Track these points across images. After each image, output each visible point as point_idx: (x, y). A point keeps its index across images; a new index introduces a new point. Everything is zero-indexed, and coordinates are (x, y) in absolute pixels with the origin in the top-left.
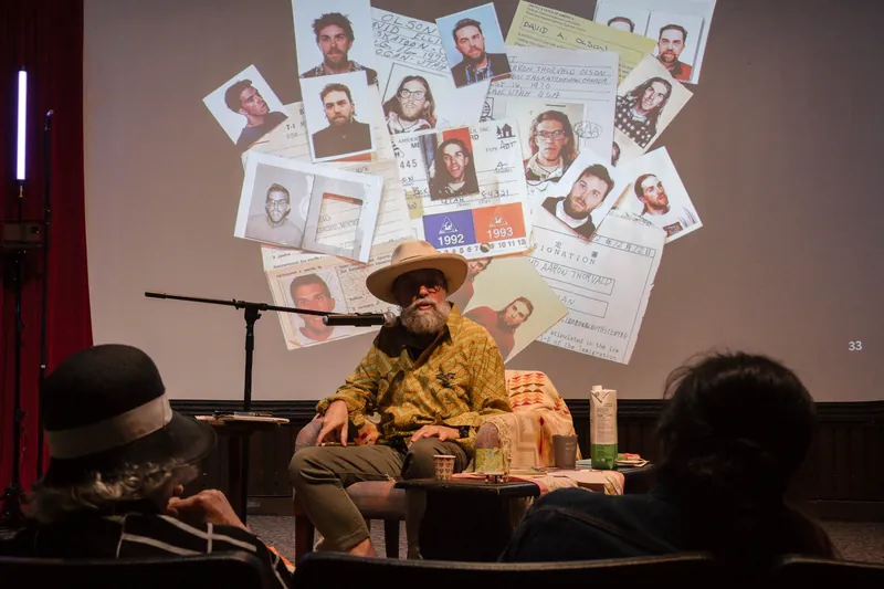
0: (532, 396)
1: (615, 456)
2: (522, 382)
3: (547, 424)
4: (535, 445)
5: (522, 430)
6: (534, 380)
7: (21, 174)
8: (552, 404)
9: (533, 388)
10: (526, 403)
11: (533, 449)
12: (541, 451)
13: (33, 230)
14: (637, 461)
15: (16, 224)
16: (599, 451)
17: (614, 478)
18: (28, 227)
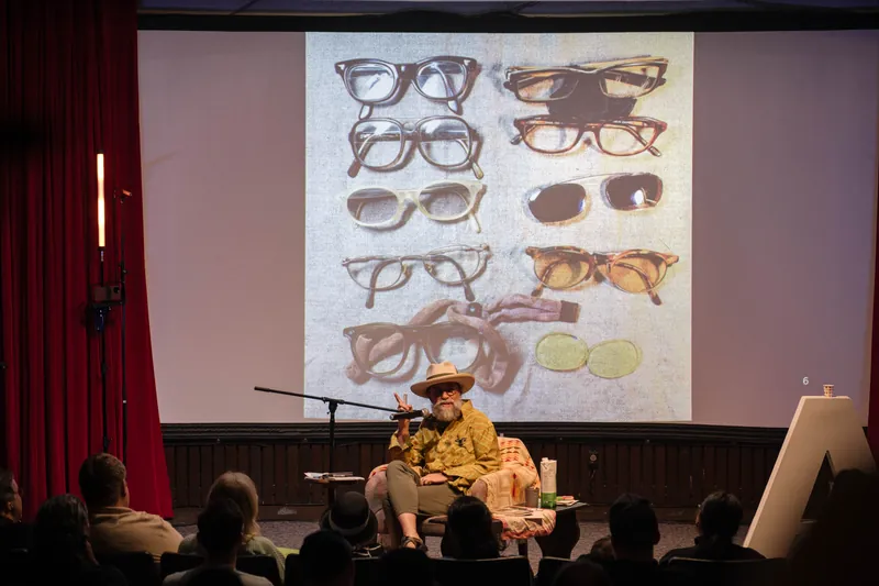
0: (512, 455)
1: (554, 498)
2: (506, 445)
3: (519, 477)
4: (509, 492)
5: (501, 483)
6: (513, 445)
7: (102, 243)
8: (524, 462)
9: (513, 450)
10: (508, 460)
11: (508, 496)
12: (514, 494)
13: (116, 290)
14: (569, 501)
15: (102, 285)
16: (544, 496)
17: (550, 514)
18: (112, 288)
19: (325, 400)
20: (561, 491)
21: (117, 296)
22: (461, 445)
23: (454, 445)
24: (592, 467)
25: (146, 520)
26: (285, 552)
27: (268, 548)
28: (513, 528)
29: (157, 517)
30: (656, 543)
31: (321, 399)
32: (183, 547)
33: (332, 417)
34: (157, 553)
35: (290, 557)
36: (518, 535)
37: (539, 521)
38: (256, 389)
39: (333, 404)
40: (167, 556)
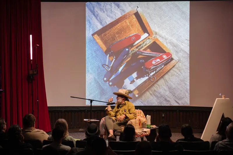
0: (139, 114)
1: (150, 126)
3: (141, 120)
4: (138, 124)
5: (136, 122)
6: (140, 111)
8: (142, 116)
9: (139, 113)
10: (138, 116)
12: (139, 125)
13: (35, 71)
14: (154, 126)
15: (32, 70)
16: (147, 125)
17: (149, 130)
18: (34, 70)
19: (89, 100)
20: (152, 124)
21: (35, 73)
22: (125, 112)
23: (123, 112)
24: (163, 118)
25: (39, 131)
26: (76, 140)
27: (71, 139)
28: (138, 134)
29: (42, 130)
30: (171, 137)
31: (88, 99)
32: (48, 138)
33: (91, 104)
34: (42, 140)
35: (77, 141)
36: (140, 135)
37: (146, 132)
38: (71, 97)
39: (91, 101)
40: (45, 141)
